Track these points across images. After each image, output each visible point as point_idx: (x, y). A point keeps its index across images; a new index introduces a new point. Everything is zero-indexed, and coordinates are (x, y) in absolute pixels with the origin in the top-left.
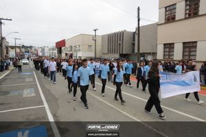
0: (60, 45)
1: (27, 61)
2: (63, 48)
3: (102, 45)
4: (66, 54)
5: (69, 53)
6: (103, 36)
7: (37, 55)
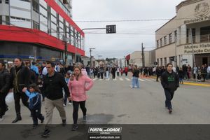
0: (128, 58)
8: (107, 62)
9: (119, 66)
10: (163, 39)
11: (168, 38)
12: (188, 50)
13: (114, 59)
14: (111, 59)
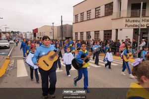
1: (13, 42)
2: (37, 34)
3: (58, 32)
4: (38, 37)
5: (40, 37)
6: (58, 27)
7: (22, 38)
8: (12, 34)
9: (24, 37)
10: (85, 14)
11: (93, 12)
12: (129, 24)
13: (18, 32)
14: (16, 32)
